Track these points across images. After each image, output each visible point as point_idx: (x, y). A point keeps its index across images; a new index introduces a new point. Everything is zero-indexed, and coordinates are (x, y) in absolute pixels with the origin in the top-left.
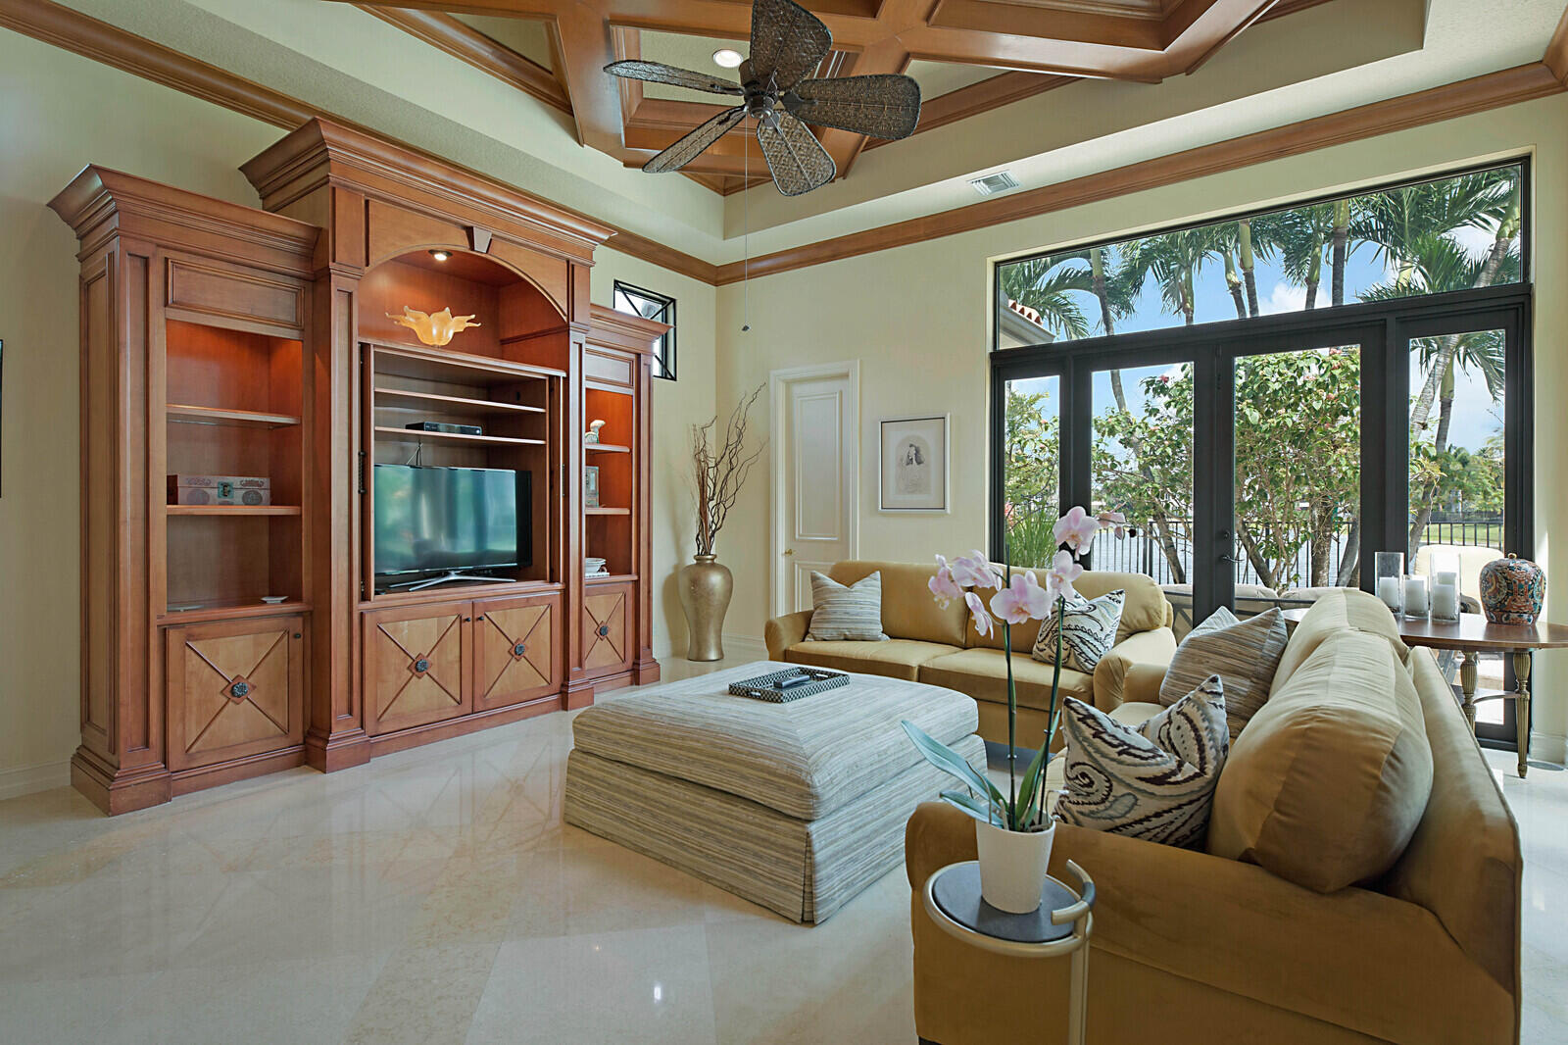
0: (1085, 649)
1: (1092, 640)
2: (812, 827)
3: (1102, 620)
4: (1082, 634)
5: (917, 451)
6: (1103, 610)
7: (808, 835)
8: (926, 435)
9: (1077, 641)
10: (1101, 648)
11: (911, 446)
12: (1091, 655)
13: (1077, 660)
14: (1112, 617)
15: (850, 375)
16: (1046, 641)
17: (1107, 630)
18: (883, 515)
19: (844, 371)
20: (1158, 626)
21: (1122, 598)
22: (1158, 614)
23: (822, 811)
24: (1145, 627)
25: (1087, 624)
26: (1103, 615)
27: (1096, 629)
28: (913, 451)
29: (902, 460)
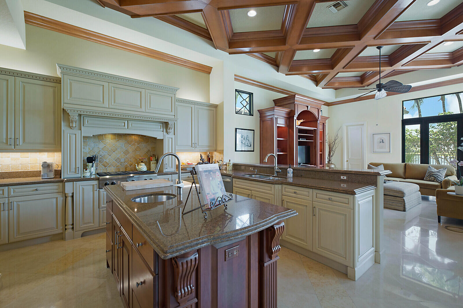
0: (438, 178)
1: (440, 177)
2: (404, 198)
3: (442, 173)
4: (437, 176)
5: (382, 140)
6: (442, 171)
7: (404, 199)
8: (385, 137)
9: (436, 177)
10: (442, 178)
11: (381, 139)
12: (440, 179)
13: (436, 180)
14: (444, 173)
15: (364, 125)
16: (428, 177)
17: (443, 175)
18: (373, 153)
19: (363, 124)
20: (454, 175)
21: (446, 169)
22: (454, 173)
23: (406, 196)
24: (451, 175)
25: (439, 174)
26: (442, 172)
27: (441, 175)
28: (381, 140)
29: (378, 142)
